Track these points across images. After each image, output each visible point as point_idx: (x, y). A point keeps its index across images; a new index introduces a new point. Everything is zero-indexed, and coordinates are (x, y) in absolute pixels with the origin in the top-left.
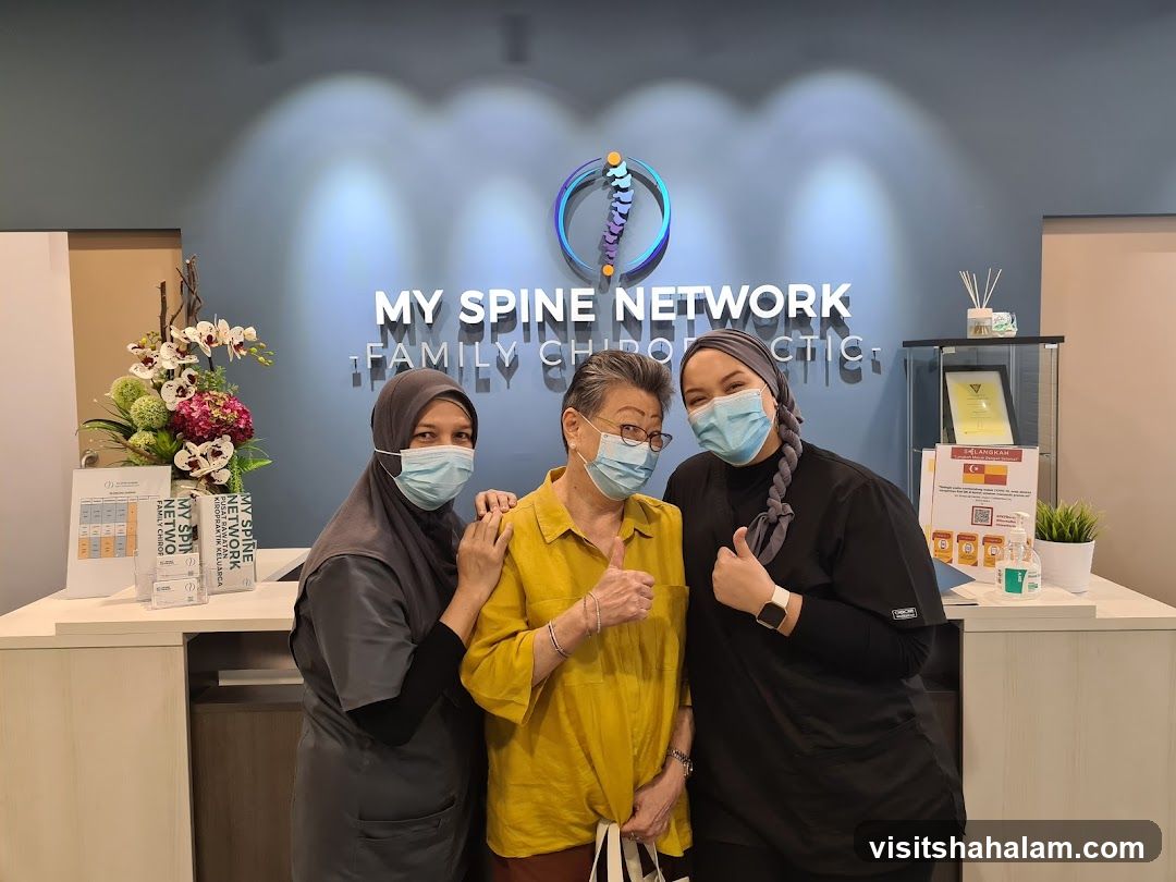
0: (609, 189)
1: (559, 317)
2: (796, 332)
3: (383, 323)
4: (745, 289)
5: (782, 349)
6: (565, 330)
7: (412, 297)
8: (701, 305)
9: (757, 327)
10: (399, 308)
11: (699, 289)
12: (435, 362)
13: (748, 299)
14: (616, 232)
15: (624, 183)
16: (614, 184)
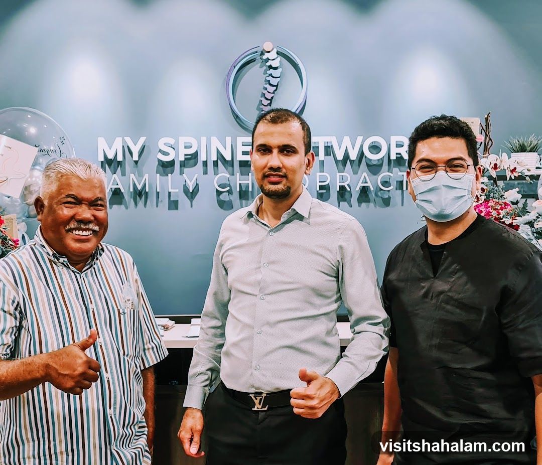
0: (265, 68)
1: (228, 158)
2: (396, 170)
3: (103, 160)
4: (360, 139)
5: (386, 182)
6: (233, 166)
7: (124, 141)
8: (329, 150)
9: (368, 165)
10: (114, 150)
11: (328, 139)
12: (139, 187)
13: (362, 146)
14: (270, 98)
15: (274, 64)
16: (268, 64)
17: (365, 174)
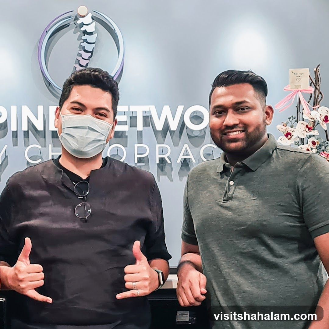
0: (79, 33)
1: (40, 128)
4: (180, 108)
5: (209, 154)
6: (45, 137)
8: (148, 120)
9: (189, 137)
11: (146, 108)
13: (182, 116)
14: (84, 65)
15: (89, 29)
16: (83, 29)
17: (186, 146)
